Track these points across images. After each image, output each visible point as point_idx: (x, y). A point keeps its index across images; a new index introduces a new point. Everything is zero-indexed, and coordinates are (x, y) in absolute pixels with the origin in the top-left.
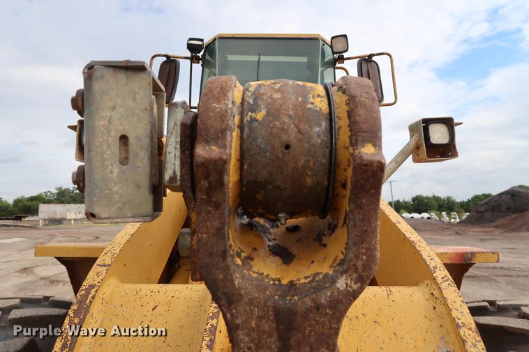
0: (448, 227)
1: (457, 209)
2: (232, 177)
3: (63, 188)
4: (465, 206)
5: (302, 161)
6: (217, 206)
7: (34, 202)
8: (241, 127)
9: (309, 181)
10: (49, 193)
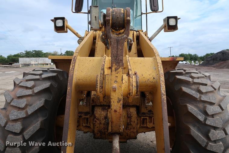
0: (193, 67)
1: (198, 60)
2: (111, 22)
3: (28, 51)
4: (202, 58)
5: (120, 20)
6: (109, 26)
7: (16, 57)
8: (112, 15)
9: (121, 23)
10: (22, 53)
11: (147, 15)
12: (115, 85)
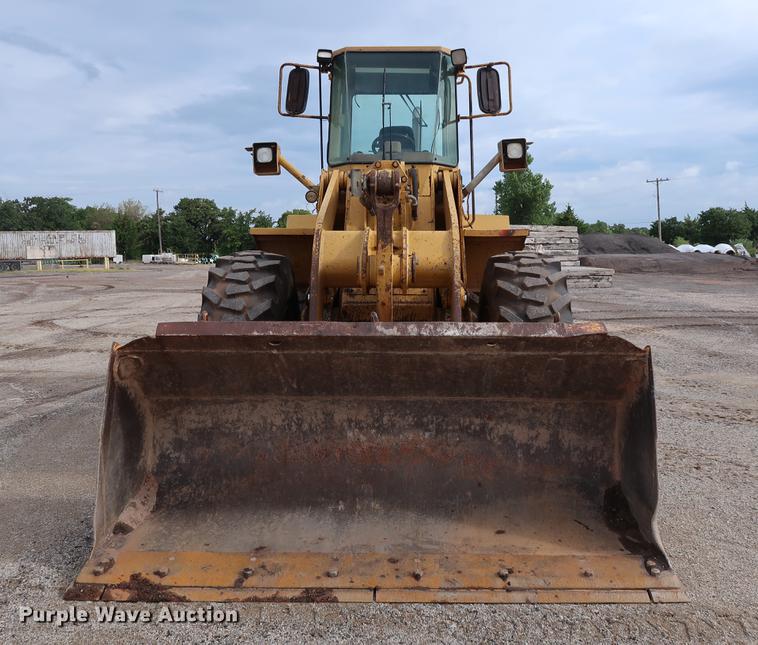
2: (376, 188)
5: (387, 186)
6: (373, 192)
9: (388, 189)
11: (471, 122)
12: (382, 267)
